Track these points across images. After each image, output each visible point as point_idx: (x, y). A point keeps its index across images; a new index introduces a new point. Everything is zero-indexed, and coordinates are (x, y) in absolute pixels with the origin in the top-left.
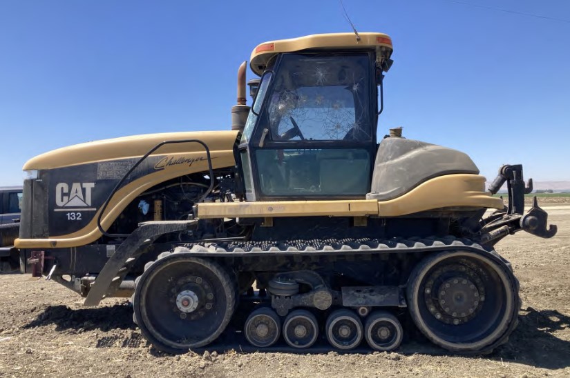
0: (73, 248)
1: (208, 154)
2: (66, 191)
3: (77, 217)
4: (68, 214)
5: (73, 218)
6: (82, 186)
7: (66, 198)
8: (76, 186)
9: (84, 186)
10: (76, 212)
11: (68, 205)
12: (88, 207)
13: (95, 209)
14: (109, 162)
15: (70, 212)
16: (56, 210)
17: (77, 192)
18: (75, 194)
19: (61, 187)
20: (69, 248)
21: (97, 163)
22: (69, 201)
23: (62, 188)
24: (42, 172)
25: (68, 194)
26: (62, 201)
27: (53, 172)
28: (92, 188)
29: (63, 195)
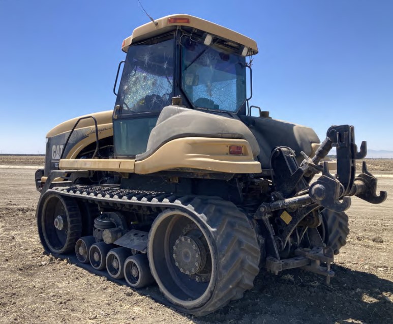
1: (96, 127)
18: (57, 152)
21: (65, 134)
29: (54, 152)
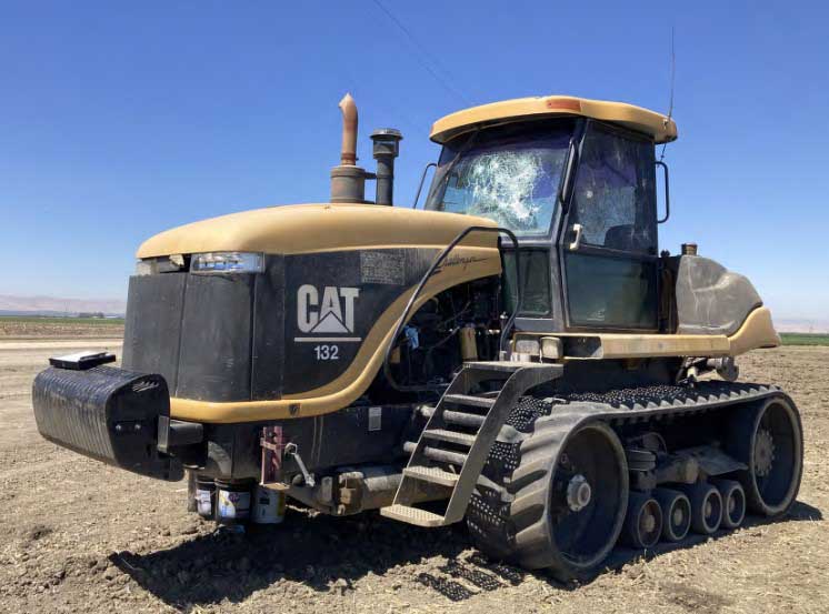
0: (318, 417)
2: (314, 301)
3: (331, 353)
4: (318, 349)
5: (325, 355)
6: (339, 294)
7: (314, 316)
8: (330, 292)
9: (342, 294)
10: (330, 344)
11: (319, 329)
12: (349, 335)
13: (359, 339)
14: (377, 250)
15: (321, 344)
16: (297, 339)
17: (331, 306)
18: (329, 309)
19: (306, 292)
20: (311, 418)
21: (358, 252)
22: (319, 322)
23: (308, 296)
24: (271, 260)
25: (317, 308)
26: (308, 321)
27: (290, 260)
28: (355, 298)
29: (310, 308)
